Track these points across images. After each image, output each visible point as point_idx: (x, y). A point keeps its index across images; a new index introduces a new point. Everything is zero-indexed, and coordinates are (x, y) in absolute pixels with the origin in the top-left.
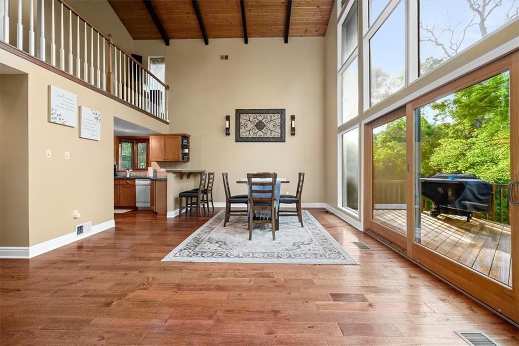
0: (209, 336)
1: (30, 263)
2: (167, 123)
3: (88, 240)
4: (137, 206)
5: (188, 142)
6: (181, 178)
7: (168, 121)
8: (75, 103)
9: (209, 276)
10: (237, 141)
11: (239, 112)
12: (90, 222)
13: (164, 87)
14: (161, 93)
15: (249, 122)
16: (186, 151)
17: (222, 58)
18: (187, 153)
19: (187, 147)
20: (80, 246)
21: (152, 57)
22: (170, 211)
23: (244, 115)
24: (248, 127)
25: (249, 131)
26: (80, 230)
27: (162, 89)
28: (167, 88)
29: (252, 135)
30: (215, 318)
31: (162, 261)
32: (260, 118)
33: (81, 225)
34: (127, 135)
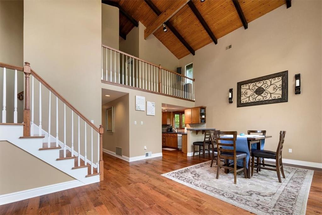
0: (141, 211)
1: (130, 164)
2: (194, 101)
3: (150, 160)
4: (178, 148)
5: (205, 111)
6: (197, 134)
7: (194, 100)
8: (145, 100)
9: (171, 189)
10: (238, 106)
11: (240, 85)
12: (151, 152)
13: (192, 81)
14: (191, 84)
15: (249, 90)
16: (203, 117)
17: (227, 48)
18: (203, 118)
19: (204, 114)
20: (147, 162)
21: (187, 65)
22: (189, 152)
23: (245, 85)
24: (248, 94)
25: (249, 97)
26: (147, 155)
27: (191, 82)
28: (194, 80)
29: (251, 100)
30: (151, 206)
31: (161, 175)
32: (259, 85)
33: (147, 153)
34: (176, 110)
